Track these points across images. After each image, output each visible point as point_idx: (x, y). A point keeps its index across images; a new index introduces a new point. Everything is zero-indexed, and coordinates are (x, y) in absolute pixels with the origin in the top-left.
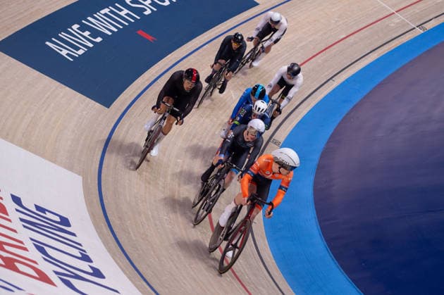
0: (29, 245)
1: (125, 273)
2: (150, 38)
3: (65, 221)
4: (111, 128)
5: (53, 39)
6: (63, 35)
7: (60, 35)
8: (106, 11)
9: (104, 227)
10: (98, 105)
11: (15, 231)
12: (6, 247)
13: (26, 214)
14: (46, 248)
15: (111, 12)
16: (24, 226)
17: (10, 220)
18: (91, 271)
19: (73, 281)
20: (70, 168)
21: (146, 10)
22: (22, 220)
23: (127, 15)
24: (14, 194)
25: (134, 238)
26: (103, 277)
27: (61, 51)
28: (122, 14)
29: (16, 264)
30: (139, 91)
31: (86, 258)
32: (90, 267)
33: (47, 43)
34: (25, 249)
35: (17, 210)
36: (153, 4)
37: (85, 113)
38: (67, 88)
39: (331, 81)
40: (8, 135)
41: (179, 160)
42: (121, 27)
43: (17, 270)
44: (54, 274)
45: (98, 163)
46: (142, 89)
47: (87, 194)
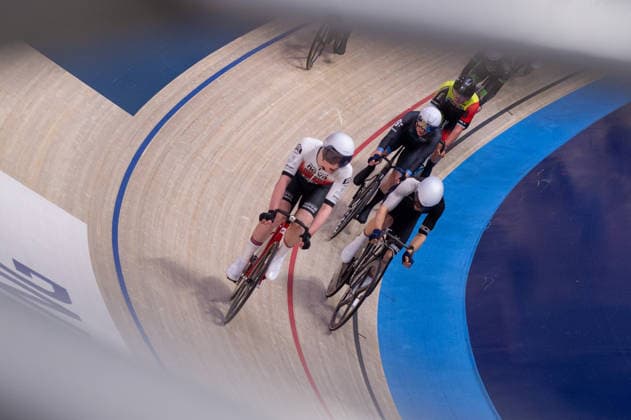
3: (61, 293)
4: (136, 149)
10: (115, 108)
37: (94, 118)
38: (67, 73)
41: (244, 217)
45: (113, 205)
46: (190, 90)
47: (95, 253)
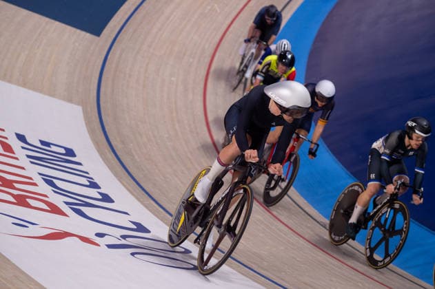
0: (38, 179)
1: (133, 194)
3: (70, 152)
4: (104, 56)
9: (108, 153)
10: (88, 35)
11: (23, 168)
12: (17, 185)
13: (31, 150)
14: (55, 181)
16: (32, 163)
17: (17, 159)
18: (101, 197)
19: (84, 209)
20: (69, 100)
22: (29, 156)
24: (18, 133)
25: (138, 160)
26: (112, 201)
29: (27, 200)
30: (127, 17)
31: (93, 185)
32: (99, 193)
34: (35, 184)
35: (23, 148)
37: (77, 44)
38: (57, 22)
40: (5, 75)
41: (173, 79)
43: (29, 206)
44: (65, 205)
45: (96, 91)
46: (129, 14)
47: (88, 122)
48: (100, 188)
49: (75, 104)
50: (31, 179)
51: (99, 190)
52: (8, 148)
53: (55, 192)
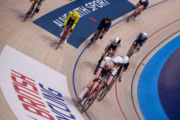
0: (46, 105)
1: (84, 118)
2: (95, 20)
3: (60, 95)
5: (56, 20)
6: (60, 18)
7: (59, 18)
8: (77, 9)
10: (73, 47)
11: (41, 99)
12: (38, 106)
13: (44, 91)
14: (53, 106)
15: (79, 9)
16: (44, 97)
17: (38, 94)
18: (70, 116)
20: (62, 73)
21: (93, 9)
22: (43, 94)
23: (86, 11)
24: (40, 83)
26: (75, 119)
27: (59, 24)
28: (84, 10)
29: (41, 112)
30: (90, 42)
31: (68, 110)
32: (70, 114)
33: (54, 21)
34: (45, 106)
35: (41, 90)
36: (96, 7)
37: (68, 50)
39: (166, 40)
40: (38, 58)
42: (83, 16)
44: (56, 117)
45: (73, 71)
47: (68, 83)
48: (70, 112)
49: (64, 75)
50: (43, 104)
51: (70, 113)
52: (35, 89)
53: (52, 111)
